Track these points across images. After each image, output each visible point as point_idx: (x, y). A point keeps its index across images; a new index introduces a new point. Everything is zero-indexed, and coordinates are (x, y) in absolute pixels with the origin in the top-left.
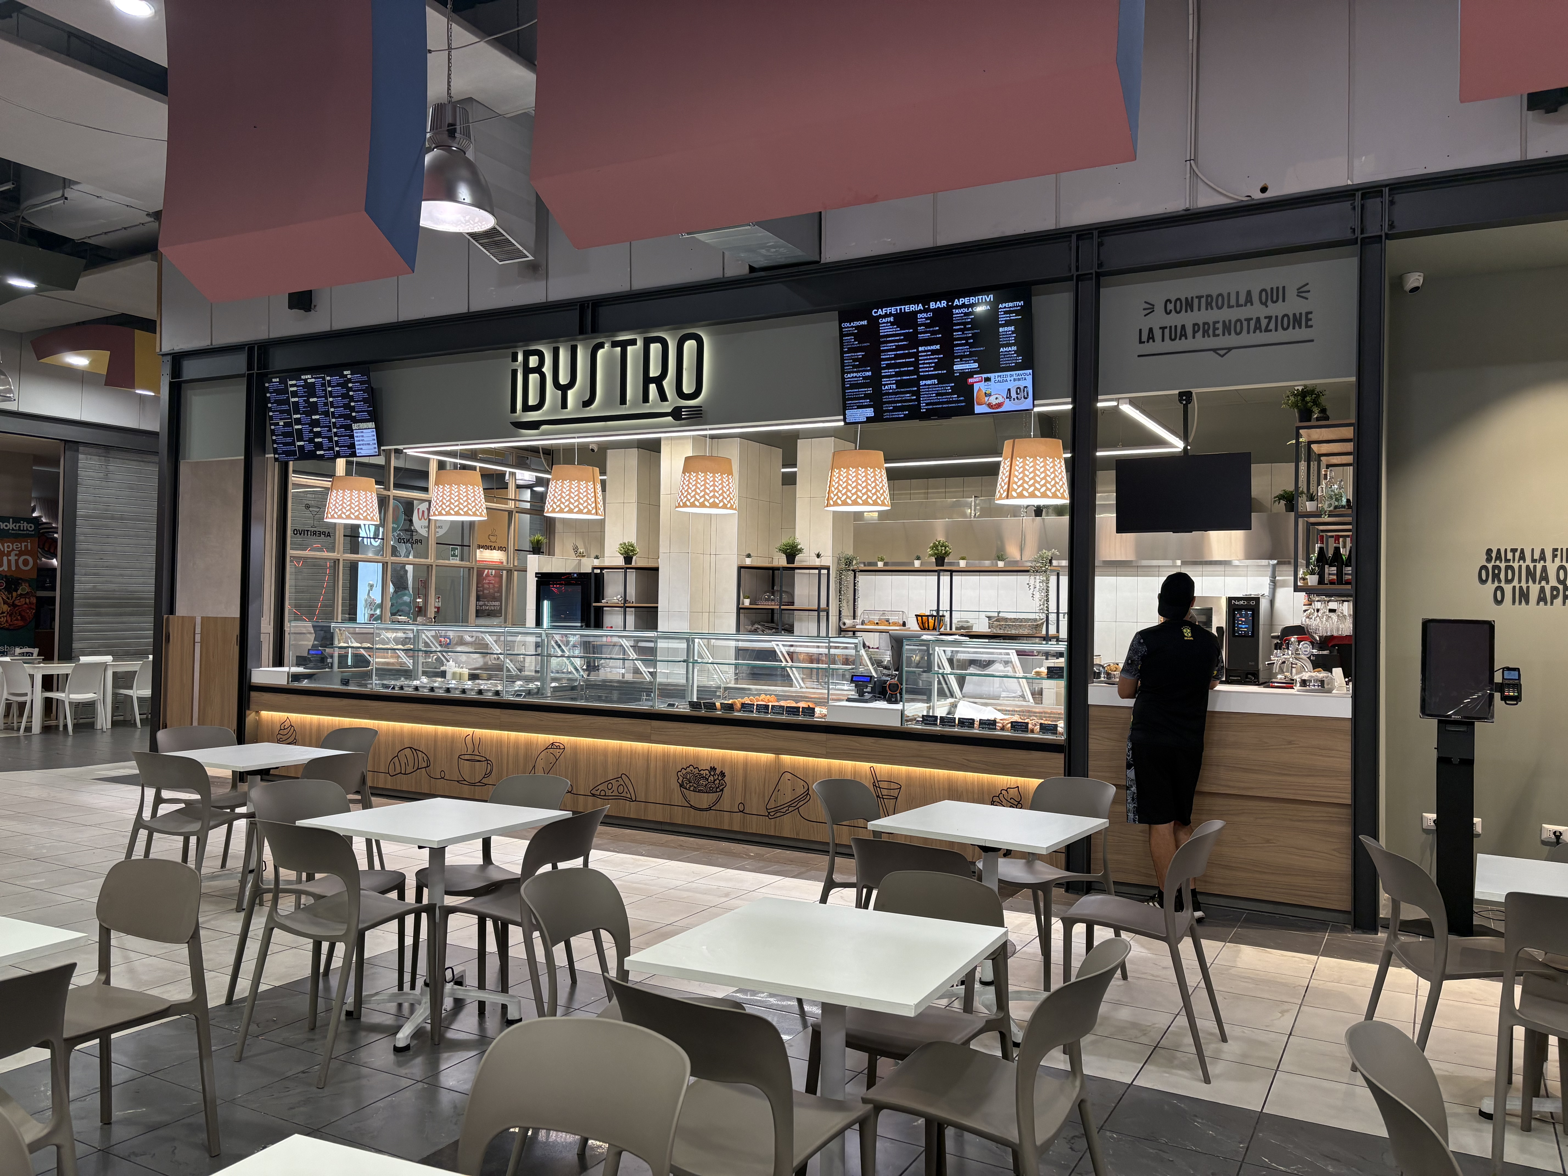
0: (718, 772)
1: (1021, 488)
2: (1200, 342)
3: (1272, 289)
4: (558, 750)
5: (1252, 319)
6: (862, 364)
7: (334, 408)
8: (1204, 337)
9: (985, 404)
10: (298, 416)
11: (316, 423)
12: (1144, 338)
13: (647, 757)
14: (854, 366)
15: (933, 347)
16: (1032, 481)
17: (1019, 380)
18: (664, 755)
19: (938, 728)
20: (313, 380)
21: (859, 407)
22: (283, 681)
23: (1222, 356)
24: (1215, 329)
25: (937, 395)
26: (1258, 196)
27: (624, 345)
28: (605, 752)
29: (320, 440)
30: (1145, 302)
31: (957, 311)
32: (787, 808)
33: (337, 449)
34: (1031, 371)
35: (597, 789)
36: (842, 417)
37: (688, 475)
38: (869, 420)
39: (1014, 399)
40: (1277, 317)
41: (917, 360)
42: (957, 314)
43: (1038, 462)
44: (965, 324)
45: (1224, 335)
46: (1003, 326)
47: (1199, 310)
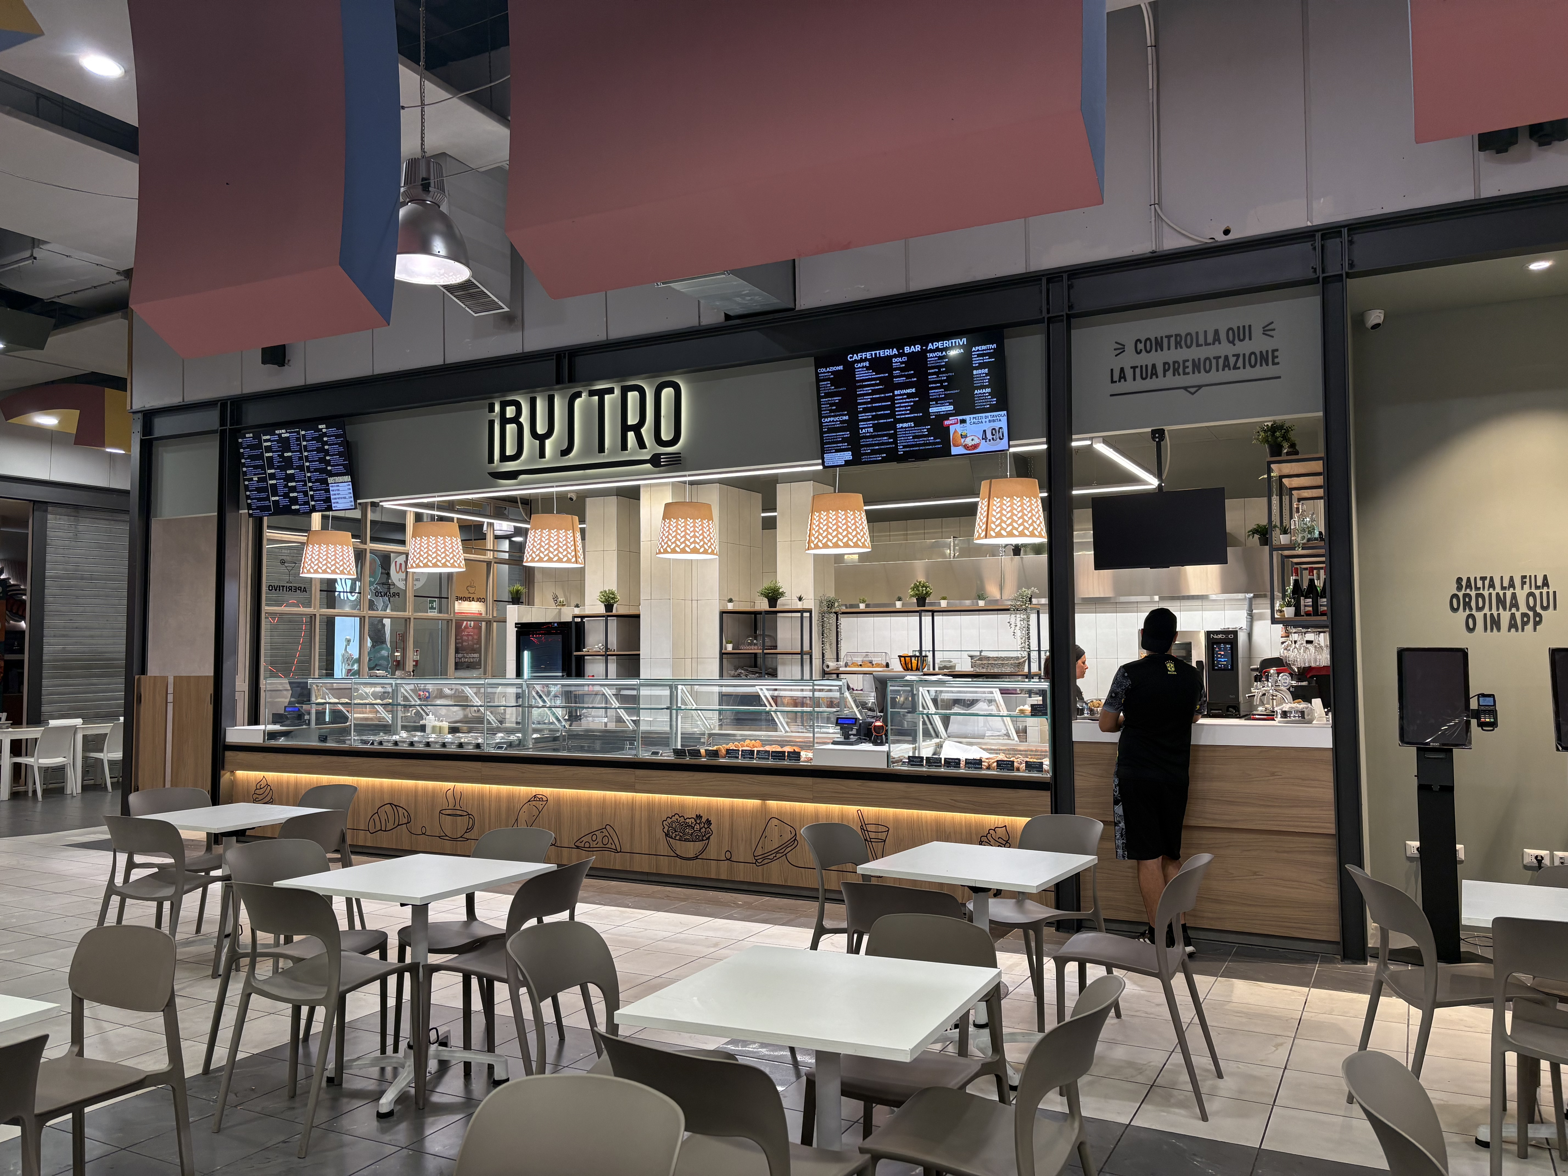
0: (704, 820)
1: (999, 528)
2: (1171, 380)
3: (1239, 328)
4: (541, 803)
5: (1220, 357)
6: (840, 408)
7: (310, 462)
8: (1174, 375)
9: (961, 445)
10: (273, 471)
11: (291, 478)
12: (1116, 378)
13: (632, 806)
14: (831, 411)
15: (909, 391)
16: (1010, 521)
17: (994, 421)
18: (649, 804)
19: (924, 769)
20: (287, 435)
21: (837, 451)
22: (258, 740)
23: (1193, 394)
24: (1185, 367)
25: (914, 437)
26: (1221, 238)
27: (601, 394)
28: (589, 803)
29: (295, 494)
30: (1116, 343)
31: (931, 355)
32: (774, 855)
33: (313, 503)
34: (1005, 412)
35: (581, 841)
36: (820, 461)
37: (668, 521)
38: (847, 463)
39: (990, 440)
40: (1244, 355)
41: (893, 404)
42: (931, 357)
43: (1015, 501)
44: (939, 367)
45: (1194, 373)
46: (977, 368)
47: (1169, 349)
